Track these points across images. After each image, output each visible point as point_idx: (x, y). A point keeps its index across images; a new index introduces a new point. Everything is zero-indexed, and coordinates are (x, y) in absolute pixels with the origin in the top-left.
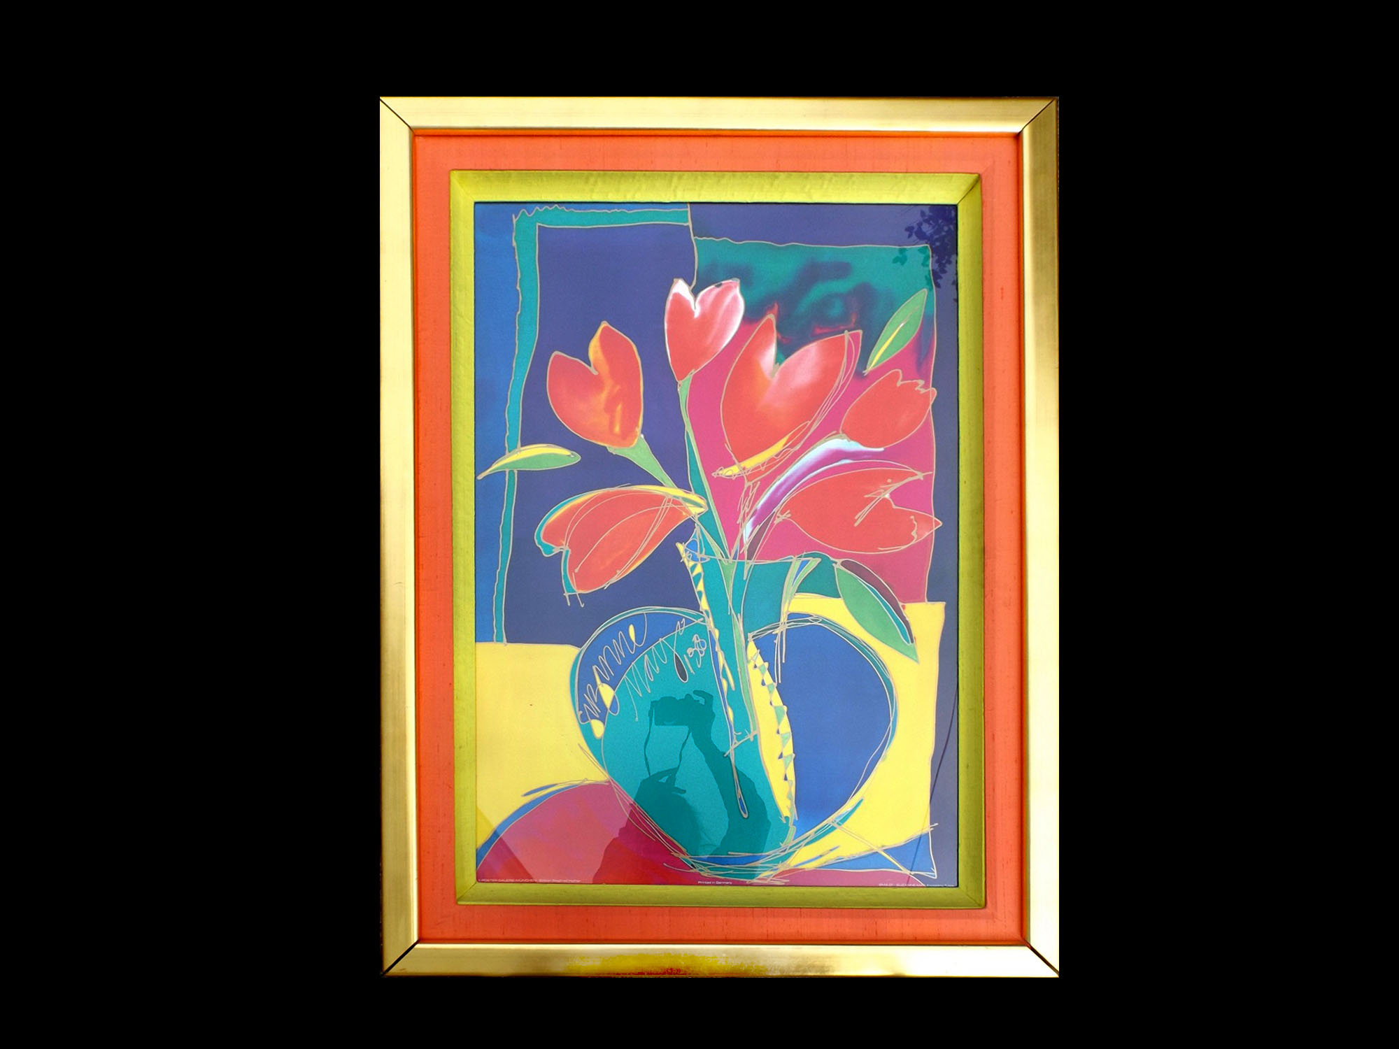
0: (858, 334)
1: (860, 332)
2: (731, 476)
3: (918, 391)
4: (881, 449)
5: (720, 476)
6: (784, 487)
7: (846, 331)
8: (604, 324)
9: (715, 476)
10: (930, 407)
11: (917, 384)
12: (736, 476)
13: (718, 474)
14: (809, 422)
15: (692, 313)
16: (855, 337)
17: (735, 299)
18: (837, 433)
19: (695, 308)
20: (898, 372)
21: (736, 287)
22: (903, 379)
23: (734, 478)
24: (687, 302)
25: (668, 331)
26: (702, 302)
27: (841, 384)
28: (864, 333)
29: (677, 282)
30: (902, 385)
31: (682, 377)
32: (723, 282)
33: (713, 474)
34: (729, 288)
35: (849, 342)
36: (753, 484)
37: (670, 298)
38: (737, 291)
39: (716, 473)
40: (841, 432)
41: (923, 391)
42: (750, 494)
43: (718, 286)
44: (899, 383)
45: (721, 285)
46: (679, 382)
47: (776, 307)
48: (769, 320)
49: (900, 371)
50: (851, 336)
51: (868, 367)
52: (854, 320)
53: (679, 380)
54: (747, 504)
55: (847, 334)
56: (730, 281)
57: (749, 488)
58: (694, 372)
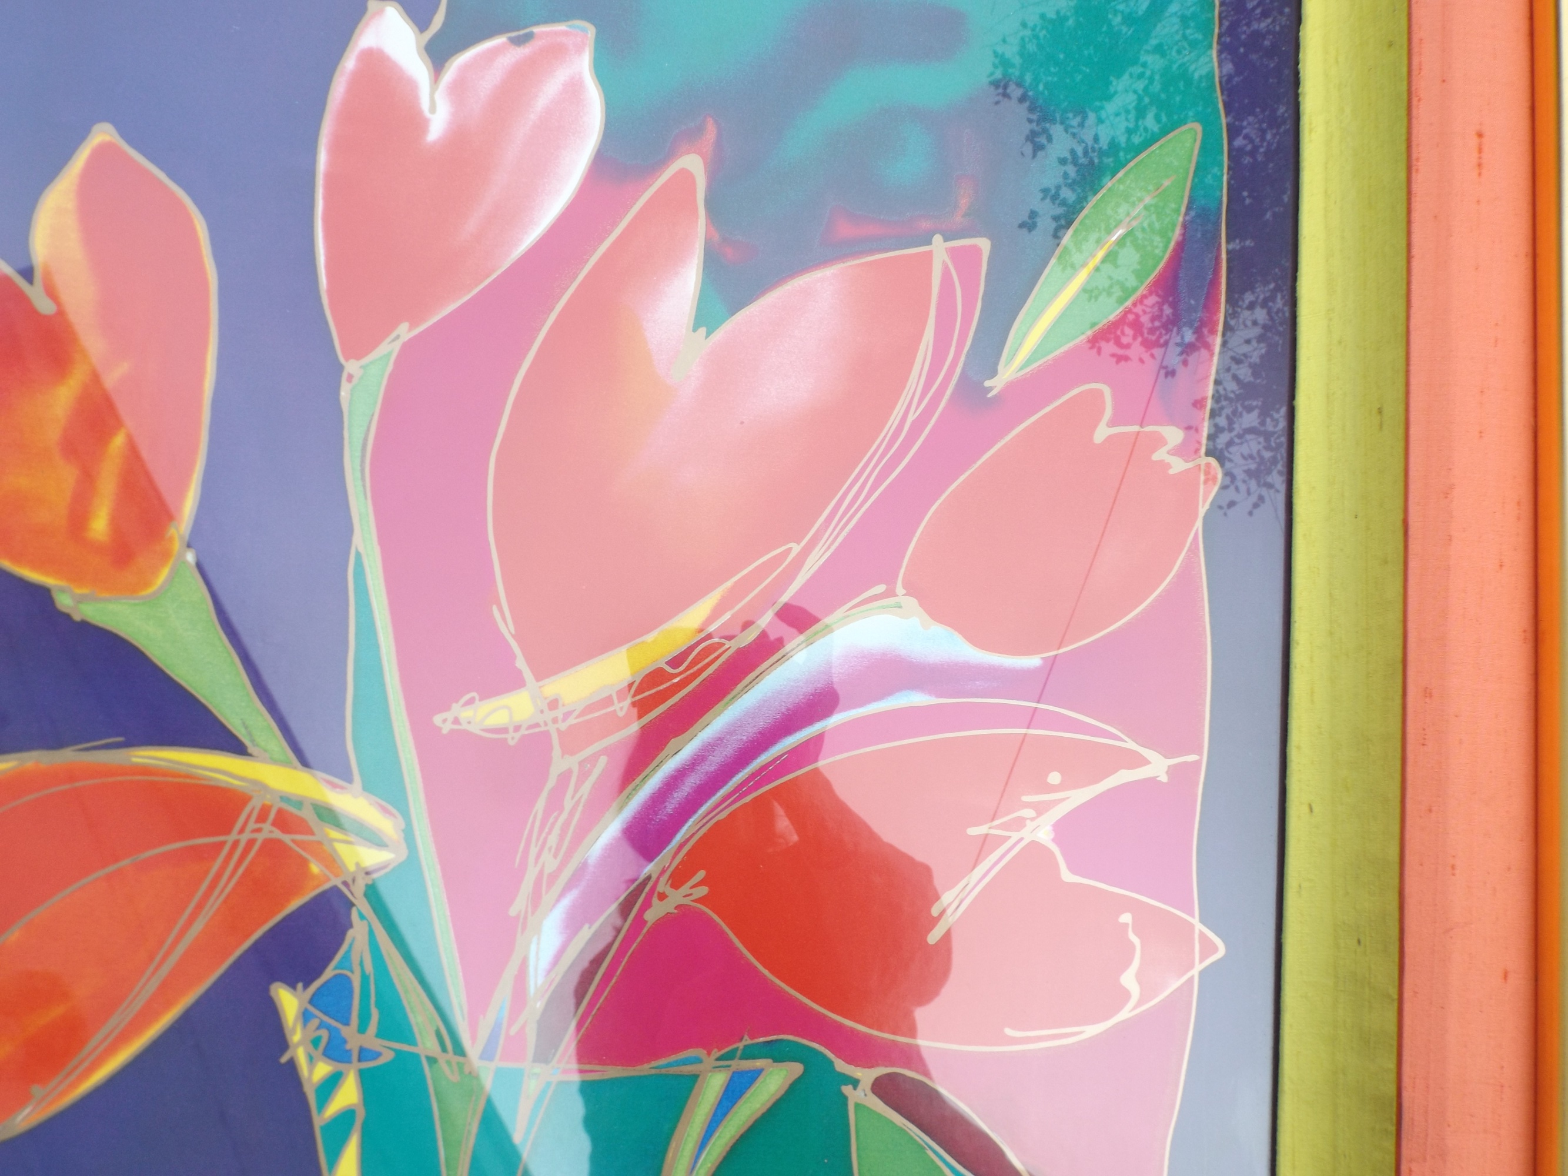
0: (976, 251)
1: (984, 245)
2: (504, 730)
3: (1165, 466)
4: (1033, 661)
5: (464, 726)
6: (692, 782)
7: (937, 239)
8: (103, 134)
9: (446, 729)
10: (1199, 524)
11: (1159, 441)
12: (523, 732)
13: (456, 721)
14: (796, 548)
15: (419, 124)
16: (964, 259)
17: (573, 90)
18: (890, 593)
19: (433, 109)
20: (1100, 394)
21: (579, 50)
22: (1112, 423)
23: (512, 739)
24: (412, 85)
25: (329, 177)
26: (459, 90)
27: (911, 418)
28: (993, 246)
29: (380, 12)
30: (1110, 439)
31: (359, 349)
32: (536, 30)
33: (437, 719)
34: (557, 52)
35: (946, 275)
36: (581, 763)
37: (349, 63)
38: (583, 65)
39: (449, 715)
40: (900, 589)
41: (1178, 465)
42: (568, 803)
43: (519, 41)
44: (1102, 433)
45: (529, 37)
46: (351, 367)
47: (711, 133)
48: (685, 175)
49: (1107, 391)
50: (953, 253)
51: (1000, 367)
52: (964, 202)
53: (347, 359)
54: (553, 840)
55: (939, 247)
56: (561, 27)
57: (565, 777)
58: (404, 332)
